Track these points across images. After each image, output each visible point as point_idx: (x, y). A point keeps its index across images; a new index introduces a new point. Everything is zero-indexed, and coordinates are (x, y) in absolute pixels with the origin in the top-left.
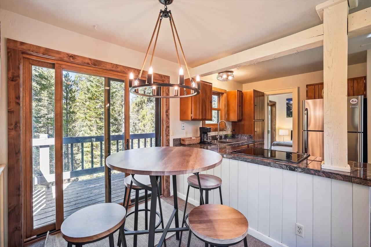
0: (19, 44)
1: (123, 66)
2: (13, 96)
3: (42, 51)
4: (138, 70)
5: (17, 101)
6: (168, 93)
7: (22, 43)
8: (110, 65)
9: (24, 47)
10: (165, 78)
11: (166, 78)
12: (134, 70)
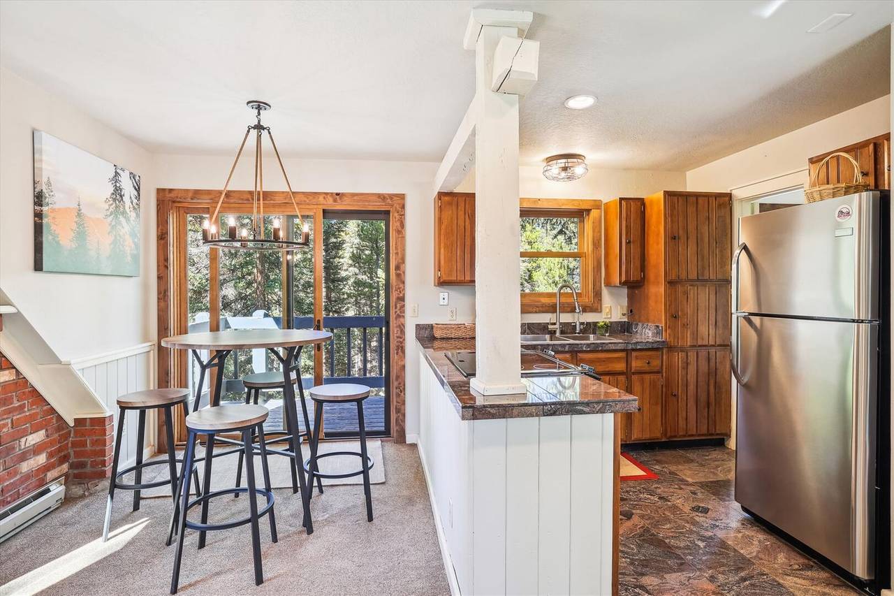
0: (167, 193)
1: (303, 193)
2: (162, 258)
3: (190, 195)
4: (332, 193)
5: (166, 264)
6: (400, 229)
7: (171, 190)
8: (281, 195)
9: (172, 195)
10: (391, 198)
11: (395, 198)
12: (324, 195)
